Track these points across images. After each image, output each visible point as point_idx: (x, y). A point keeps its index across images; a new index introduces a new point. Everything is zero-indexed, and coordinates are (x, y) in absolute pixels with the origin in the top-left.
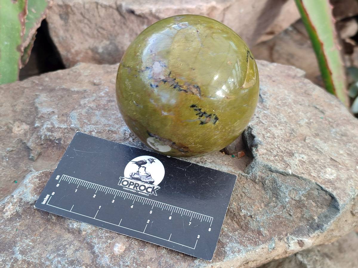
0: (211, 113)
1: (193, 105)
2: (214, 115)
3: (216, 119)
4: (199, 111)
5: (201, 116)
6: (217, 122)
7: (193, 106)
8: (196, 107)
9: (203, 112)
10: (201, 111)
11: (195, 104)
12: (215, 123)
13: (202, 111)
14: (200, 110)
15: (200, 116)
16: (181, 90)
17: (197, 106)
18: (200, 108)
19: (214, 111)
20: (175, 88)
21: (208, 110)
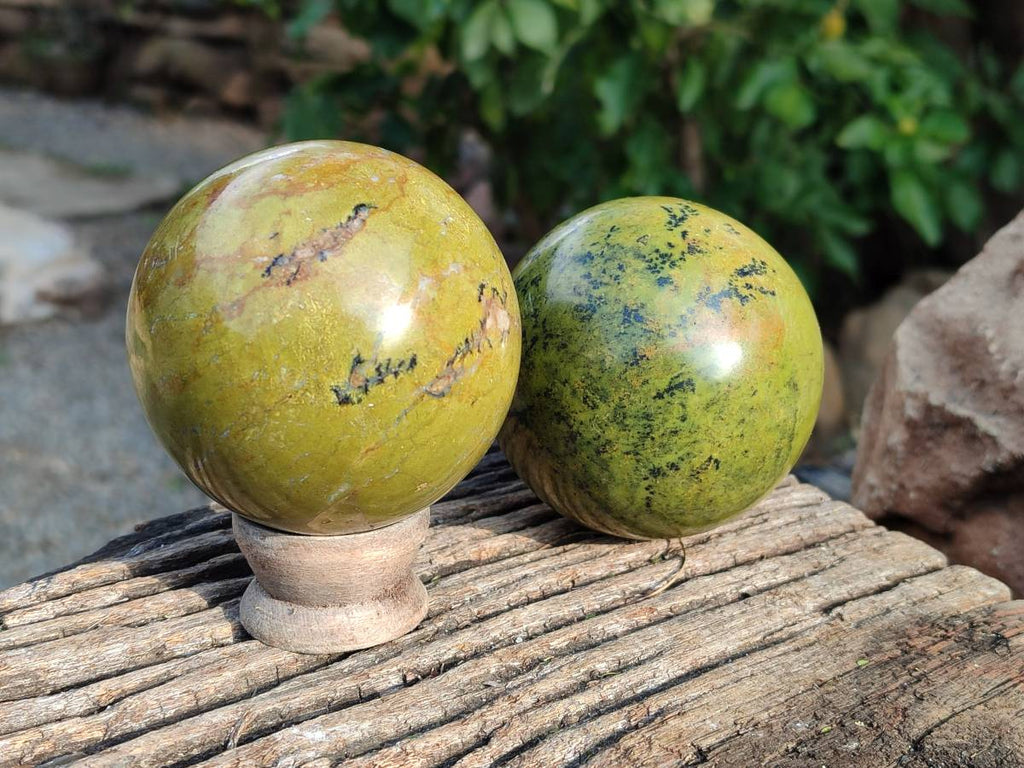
0: (370, 394)
1: (416, 364)
2: (360, 401)
3: (345, 401)
4: (393, 370)
5: (378, 369)
6: (333, 397)
7: (413, 362)
8: (408, 370)
9: (385, 380)
10: (391, 376)
11: (415, 370)
12: (336, 391)
13: (390, 378)
14: (396, 374)
15: (380, 366)
16: (457, 353)
17: (410, 372)
18: (399, 378)
19: (371, 405)
20: (467, 341)
21: (383, 391)
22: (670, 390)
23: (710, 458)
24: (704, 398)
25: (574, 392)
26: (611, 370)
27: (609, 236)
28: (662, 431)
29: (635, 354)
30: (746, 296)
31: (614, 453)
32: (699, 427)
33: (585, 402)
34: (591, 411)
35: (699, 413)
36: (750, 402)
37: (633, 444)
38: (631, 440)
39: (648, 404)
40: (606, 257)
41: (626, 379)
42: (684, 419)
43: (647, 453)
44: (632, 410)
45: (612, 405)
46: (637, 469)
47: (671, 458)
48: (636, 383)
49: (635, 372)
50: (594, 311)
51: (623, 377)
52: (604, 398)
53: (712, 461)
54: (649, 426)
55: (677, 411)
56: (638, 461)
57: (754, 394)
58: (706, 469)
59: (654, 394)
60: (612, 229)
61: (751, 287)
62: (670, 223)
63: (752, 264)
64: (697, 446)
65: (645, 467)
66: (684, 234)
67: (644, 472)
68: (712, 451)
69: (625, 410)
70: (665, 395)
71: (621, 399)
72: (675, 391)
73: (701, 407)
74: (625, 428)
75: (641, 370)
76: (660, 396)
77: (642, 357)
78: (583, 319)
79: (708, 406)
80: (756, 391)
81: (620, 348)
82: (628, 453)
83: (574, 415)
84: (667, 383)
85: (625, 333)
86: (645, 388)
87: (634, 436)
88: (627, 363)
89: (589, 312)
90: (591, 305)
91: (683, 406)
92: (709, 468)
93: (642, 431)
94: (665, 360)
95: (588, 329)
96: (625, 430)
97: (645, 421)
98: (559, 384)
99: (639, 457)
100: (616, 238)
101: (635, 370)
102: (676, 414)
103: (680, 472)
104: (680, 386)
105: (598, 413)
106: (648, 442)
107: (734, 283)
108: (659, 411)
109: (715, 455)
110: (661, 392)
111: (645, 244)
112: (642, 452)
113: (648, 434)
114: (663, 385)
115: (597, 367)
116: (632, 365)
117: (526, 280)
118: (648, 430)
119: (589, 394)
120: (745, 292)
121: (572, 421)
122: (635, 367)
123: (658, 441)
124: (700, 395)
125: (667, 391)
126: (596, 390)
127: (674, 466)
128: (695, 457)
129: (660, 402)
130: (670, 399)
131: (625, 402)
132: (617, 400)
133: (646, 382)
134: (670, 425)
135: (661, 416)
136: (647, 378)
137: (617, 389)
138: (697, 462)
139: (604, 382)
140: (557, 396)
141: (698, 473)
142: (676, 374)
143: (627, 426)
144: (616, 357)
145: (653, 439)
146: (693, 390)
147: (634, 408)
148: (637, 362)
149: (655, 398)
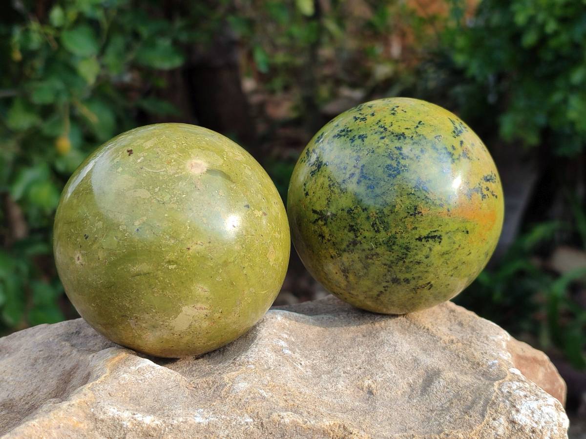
22: (427, 238)
23: (429, 283)
24: (443, 249)
25: (368, 218)
26: (397, 213)
27: (417, 127)
28: (412, 260)
29: (416, 209)
30: (485, 195)
31: (377, 262)
32: (433, 264)
33: (373, 226)
34: (374, 233)
35: (437, 256)
36: (465, 259)
37: (391, 261)
38: (391, 258)
39: (411, 241)
40: (414, 141)
41: (404, 222)
42: (427, 257)
43: (396, 269)
44: (400, 241)
45: (390, 234)
46: (385, 275)
47: (408, 276)
48: (410, 227)
49: (411, 220)
50: (399, 173)
51: (403, 220)
52: (386, 229)
53: (429, 285)
54: (406, 254)
55: (426, 251)
56: (389, 271)
57: (469, 255)
58: (424, 288)
59: (417, 237)
60: (420, 122)
61: (488, 190)
62: (454, 132)
63: (491, 174)
64: (426, 274)
65: (391, 275)
66: (462, 142)
67: (389, 278)
68: (432, 279)
69: (396, 240)
70: (423, 240)
71: (396, 233)
72: (429, 239)
73: (440, 253)
74: (391, 250)
75: (416, 220)
76: (420, 239)
77: (419, 213)
78: (390, 175)
79: (444, 254)
80: (470, 253)
81: (407, 202)
82: (385, 265)
83: (362, 231)
84: (427, 233)
85: (414, 194)
86: (413, 232)
87: (393, 256)
88: (409, 213)
89: (396, 172)
90: (398, 169)
91: (431, 250)
92: (426, 288)
93: (400, 255)
94: (432, 219)
95: (391, 182)
96: (390, 251)
97: (405, 251)
98: (360, 209)
99: (391, 269)
100: (420, 130)
101: (412, 219)
102: (424, 253)
103: (409, 285)
104: (434, 237)
105: (378, 236)
106: (401, 263)
107: (482, 184)
108: (416, 248)
109: (433, 282)
110: (422, 237)
111: (439, 141)
112: (394, 267)
113: (403, 258)
114: (424, 233)
115: (389, 208)
116: (411, 215)
117: (355, 133)
118: (404, 256)
119: (378, 223)
120: (485, 192)
121: (359, 234)
122: (413, 217)
123: (407, 264)
124: (442, 246)
125: (425, 238)
126: (383, 222)
127: (407, 281)
128: (422, 279)
129: (418, 243)
130: (425, 243)
131: (398, 236)
132: (393, 232)
133: (415, 228)
134: (418, 258)
135: (415, 251)
136: (417, 226)
137: (396, 226)
138: (421, 283)
139: (390, 220)
140: (356, 216)
141: (418, 288)
142: (434, 230)
143: (393, 249)
144: (403, 206)
145: (404, 262)
146: (440, 242)
147: (401, 241)
148: (415, 215)
149: (416, 239)
